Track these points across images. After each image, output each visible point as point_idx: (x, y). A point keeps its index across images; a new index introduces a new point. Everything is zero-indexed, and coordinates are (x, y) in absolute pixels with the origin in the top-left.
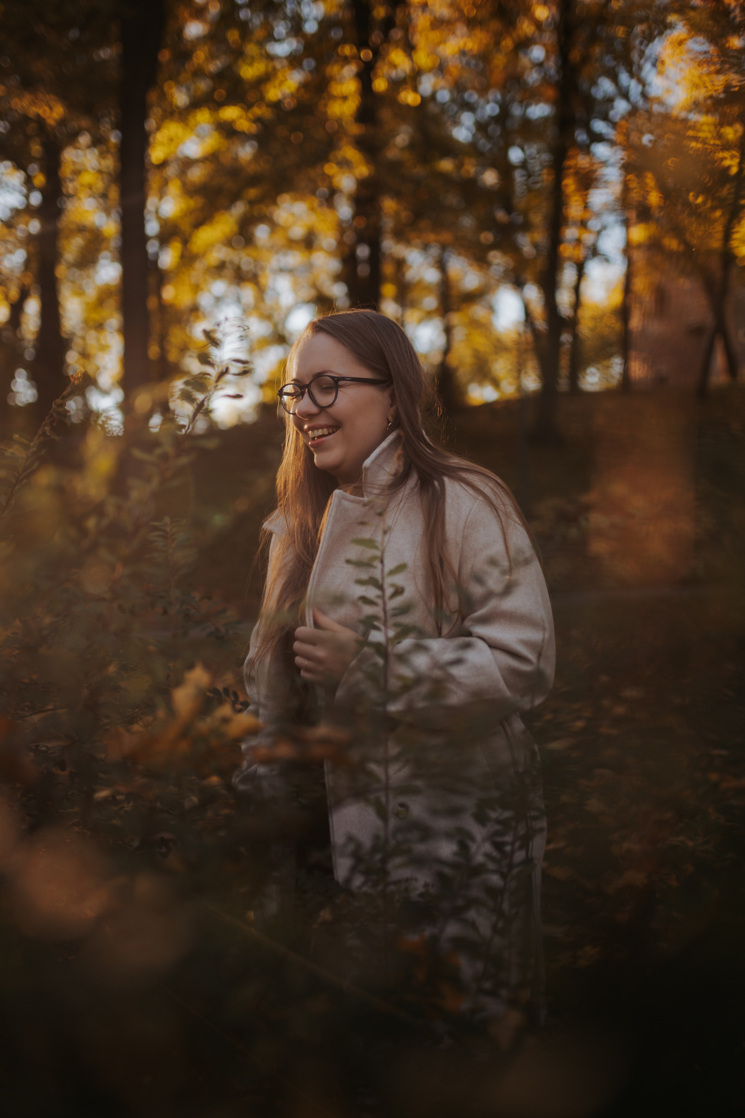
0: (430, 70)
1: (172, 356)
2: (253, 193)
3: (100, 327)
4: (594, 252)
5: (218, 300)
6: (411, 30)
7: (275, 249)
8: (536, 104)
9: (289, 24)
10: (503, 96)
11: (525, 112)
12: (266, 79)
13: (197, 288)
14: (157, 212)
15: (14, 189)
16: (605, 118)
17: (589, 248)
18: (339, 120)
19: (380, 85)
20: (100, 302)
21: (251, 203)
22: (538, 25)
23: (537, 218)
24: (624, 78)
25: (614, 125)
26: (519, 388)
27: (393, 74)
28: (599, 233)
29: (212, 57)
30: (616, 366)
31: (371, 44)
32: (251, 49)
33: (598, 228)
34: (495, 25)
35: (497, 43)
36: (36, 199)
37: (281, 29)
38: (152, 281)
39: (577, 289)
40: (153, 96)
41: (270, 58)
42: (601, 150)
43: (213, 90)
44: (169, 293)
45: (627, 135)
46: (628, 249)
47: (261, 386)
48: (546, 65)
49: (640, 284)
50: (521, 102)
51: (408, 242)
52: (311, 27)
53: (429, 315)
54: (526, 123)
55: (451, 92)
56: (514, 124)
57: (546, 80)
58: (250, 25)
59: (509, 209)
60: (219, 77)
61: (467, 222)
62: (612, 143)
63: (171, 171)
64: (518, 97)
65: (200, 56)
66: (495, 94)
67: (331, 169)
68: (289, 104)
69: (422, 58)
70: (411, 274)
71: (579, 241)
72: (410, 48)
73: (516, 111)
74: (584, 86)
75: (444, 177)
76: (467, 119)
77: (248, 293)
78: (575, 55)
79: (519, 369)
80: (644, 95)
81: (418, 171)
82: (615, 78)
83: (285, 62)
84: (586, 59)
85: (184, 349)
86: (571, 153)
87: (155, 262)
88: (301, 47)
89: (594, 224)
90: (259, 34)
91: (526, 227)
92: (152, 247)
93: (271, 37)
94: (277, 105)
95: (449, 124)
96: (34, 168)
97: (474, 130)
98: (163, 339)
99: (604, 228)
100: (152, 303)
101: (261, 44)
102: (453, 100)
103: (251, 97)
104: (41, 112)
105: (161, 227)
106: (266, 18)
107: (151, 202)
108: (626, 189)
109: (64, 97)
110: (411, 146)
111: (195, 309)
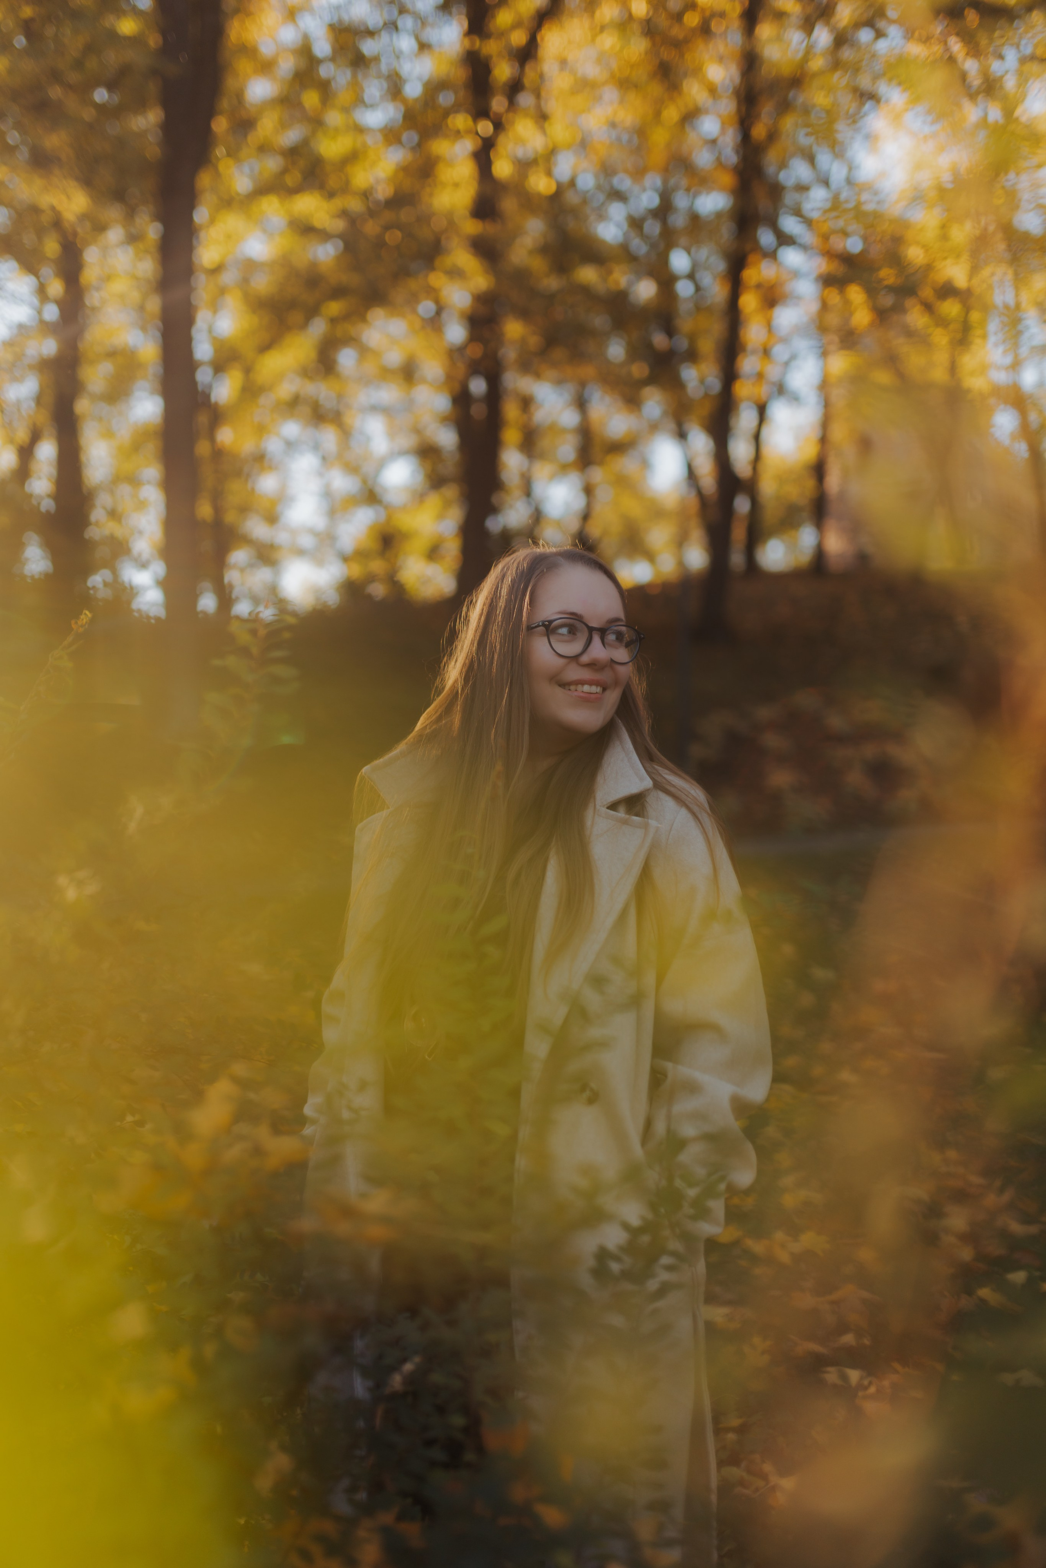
0: (569, 147)
1: (230, 517)
2: (334, 308)
3: (134, 481)
4: (781, 389)
5: (290, 445)
6: (543, 94)
7: (366, 381)
8: (708, 193)
9: (385, 85)
10: (665, 182)
11: (692, 203)
12: (353, 157)
13: (261, 430)
14: (210, 330)
15: (22, 300)
16: (798, 212)
17: (774, 384)
18: (450, 217)
19: (502, 168)
20: (136, 446)
21: (333, 321)
22: (712, 90)
23: (708, 346)
24: (824, 158)
25: (808, 222)
26: (681, 563)
27: (520, 153)
28: (787, 364)
29: (284, 125)
30: (807, 537)
31: (491, 115)
32: (334, 118)
33: (785, 357)
34: (656, 89)
35: (658, 114)
36: (52, 313)
37: (374, 89)
38: (203, 419)
39: (757, 437)
40: (204, 180)
41: (360, 129)
42: (791, 257)
43: (285, 171)
44: (226, 436)
45: (825, 238)
46: (824, 386)
47: (345, 559)
48: (720, 141)
49: (839, 433)
50: (688, 190)
51: (538, 375)
52: (413, 90)
53: (564, 468)
54: (695, 218)
55: (596, 176)
56: (678, 220)
57: (719, 163)
58: (333, 84)
59: (670, 331)
60: (293, 153)
61: (616, 350)
62: (805, 248)
63: (229, 278)
64: (684, 182)
65: (267, 126)
66: (654, 180)
67: (436, 279)
68: (383, 192)
69: (559, 130)
70: (540, 416)
71: (760, 376)
72: (542, 117)
73: (681, 201)
74: (770, 169)
75: (585, 290)
76: (617, 212)
77: (329, 437)
78: (759, 131)
79: (681, 541)
80: (849, 181)
81: (552, 283)
82: (811, 159)
83: (379, 137)
84: (773, 136)
85: (244, 510)
86: (751, 258)
87: (208, 396)
88: (399, 116)
89: (780, 352)
90: (344, 97)
91: (692, 356)
92: (203, 376)
93: (360, 101)
94: (366, 195)
95: (592, 218)
96: (47, 271)
97: (625, 226)
98: (217, 498)
99: (793, 357)
100: (203, 448)
101: (346, 110)
102: (599, 187)
103: (333, 182)
104: (55, 202)
105: (216, 351)
106: (354, 75)
107: (202, 319)
108: (824, 306)
109: (87, 182)
110: (544, 250)
111: (260, 460)
